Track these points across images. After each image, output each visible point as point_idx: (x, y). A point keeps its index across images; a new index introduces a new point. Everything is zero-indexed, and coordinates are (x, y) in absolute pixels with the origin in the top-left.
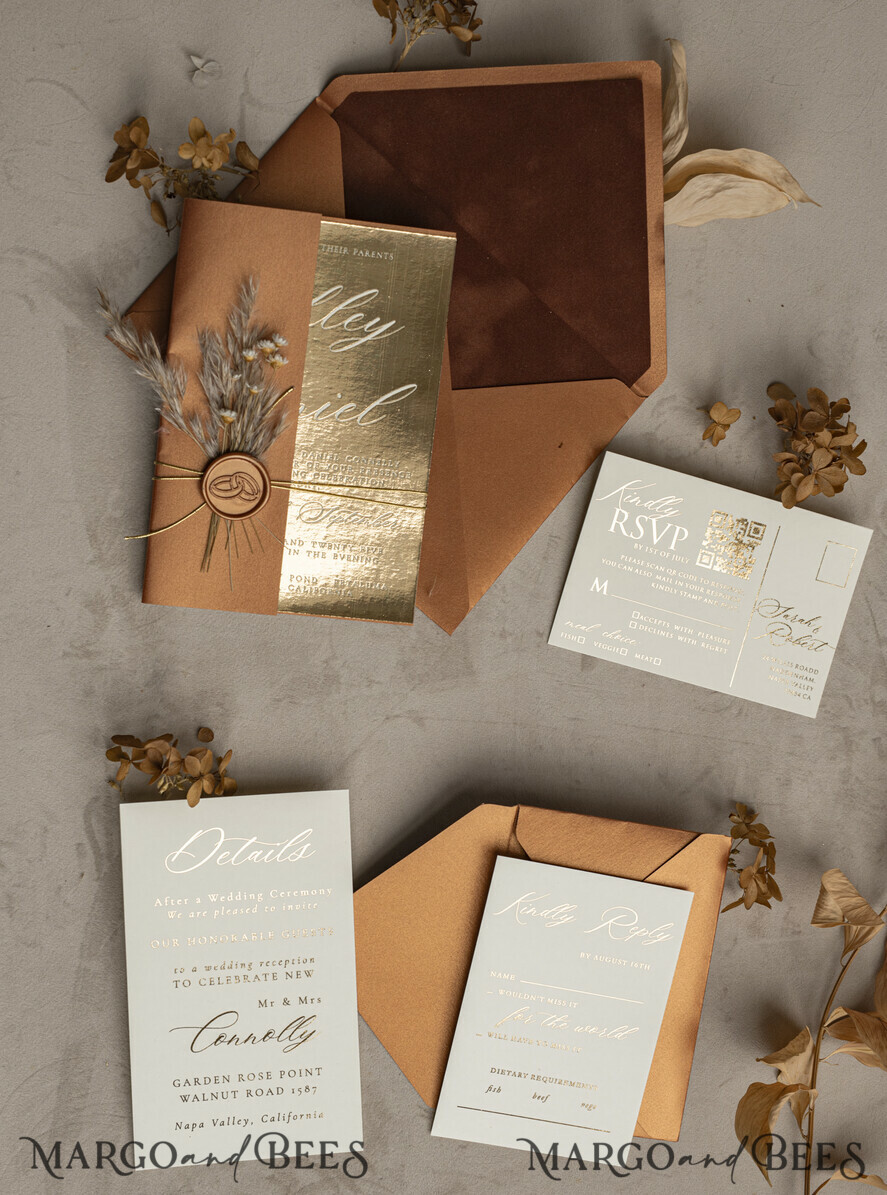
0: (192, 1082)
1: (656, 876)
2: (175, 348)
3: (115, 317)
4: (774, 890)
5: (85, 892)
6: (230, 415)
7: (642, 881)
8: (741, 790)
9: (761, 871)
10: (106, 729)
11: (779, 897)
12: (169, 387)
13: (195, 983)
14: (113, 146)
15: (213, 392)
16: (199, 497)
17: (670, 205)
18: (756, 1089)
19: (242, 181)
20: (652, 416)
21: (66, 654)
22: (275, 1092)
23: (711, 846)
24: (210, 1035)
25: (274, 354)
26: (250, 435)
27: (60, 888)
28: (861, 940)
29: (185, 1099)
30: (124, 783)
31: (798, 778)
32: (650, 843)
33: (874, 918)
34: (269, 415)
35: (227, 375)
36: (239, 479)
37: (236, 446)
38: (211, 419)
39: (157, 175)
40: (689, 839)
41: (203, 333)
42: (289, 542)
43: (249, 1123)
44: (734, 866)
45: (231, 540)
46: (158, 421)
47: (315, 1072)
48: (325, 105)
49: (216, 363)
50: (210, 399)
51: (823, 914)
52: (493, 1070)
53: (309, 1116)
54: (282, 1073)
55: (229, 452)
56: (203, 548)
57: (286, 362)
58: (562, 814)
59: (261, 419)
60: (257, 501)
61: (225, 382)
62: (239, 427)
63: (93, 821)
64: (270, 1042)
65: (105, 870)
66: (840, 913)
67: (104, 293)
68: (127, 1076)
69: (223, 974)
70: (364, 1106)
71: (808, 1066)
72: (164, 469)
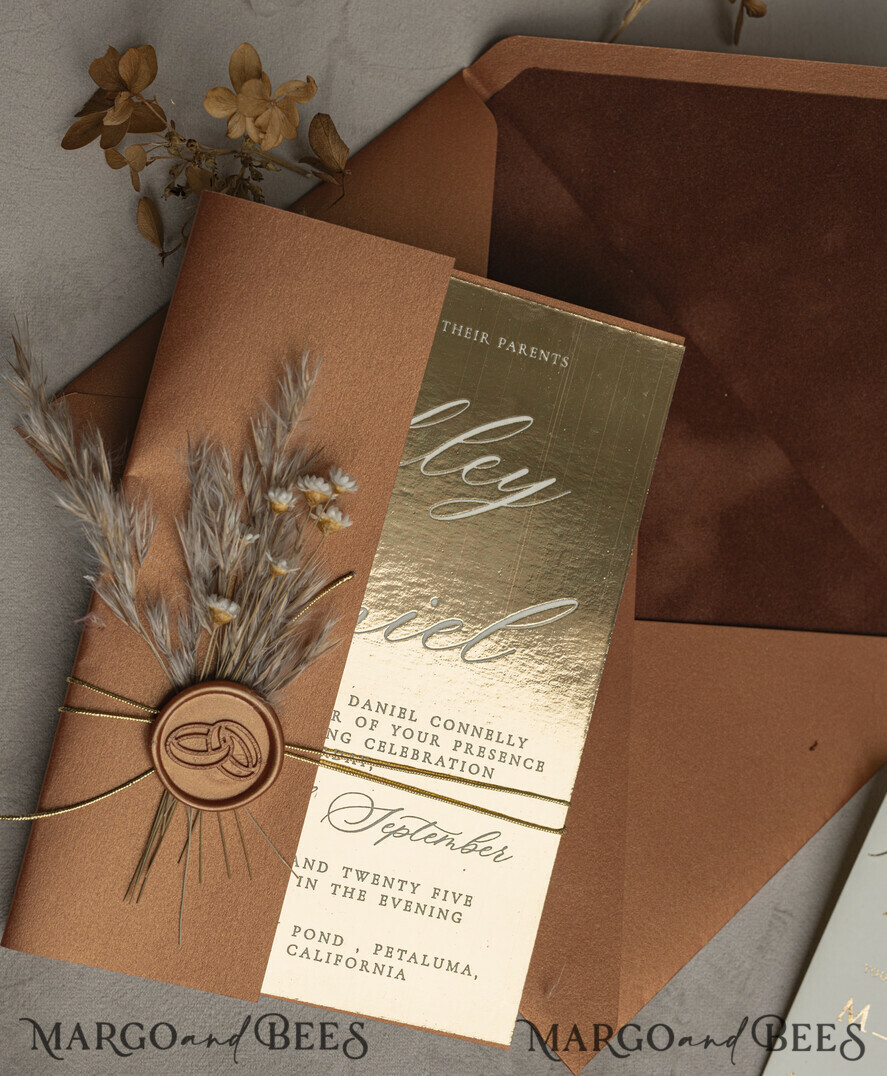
2: (141, 468)
3: (36, 393)
6: (227, 609)
12: (116, 539)
15: (200, 560)
16: (143, 756)
25: (327, 504)
26: (258, 652)
34: (301, 619)
35: (232, 532)
36: (225, 734)
37: (229, 669)
38: (190, 611)
39: (155, 142)
41: (199, 446)
45: (193, 846)
46: (88, 601)
48: (478, 85)
49: (215, 507)
50: (193, 574)
55: (214, 678)
57: (348, 523)
59: (283, 624)
60: (252, 780)
61: (226, 545)
62: (239, 634)
67: (24, 346)
72: (85, 695)
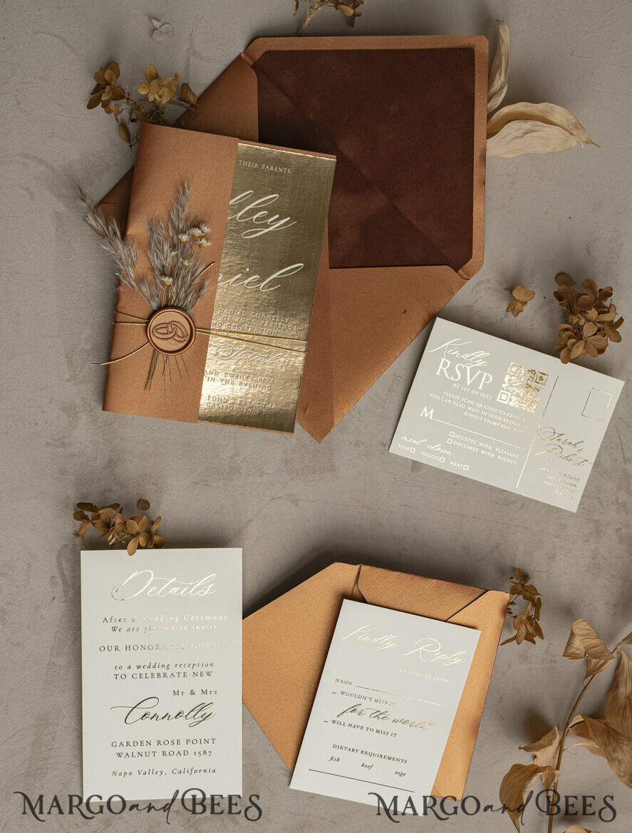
0: (125, 744)
1: (455, 619)
2: (132, 231)
3: (90, 207)
4: (539, 632)
5: (56, 610)
6: (168, 280)
7: (445, 621)
8: (520, 561)
9: (529, 618)
10: (74, 498)
11: (541, 636)
12: (125, 259)
13: (129, 676)
14: (92, 84)
15: (157, 263)
16: (145, 337)
17: (491, 143)
18: (517, 768)
19: (185, 113)
20: (472, 293)
21: (48, 444)
22: (182, 753)
23: (495, 600)
24: (138, 713)
25: (201, 238)
26: (182, 295)
27: (38, 607)
28: (598, 669)
29: (119, 755)
30: (86, 536)
31: (561, 554)
32: (452, 595)
33: (607, 654)
34: (196, 282)
35: (167, 252)
36: (173, 326)
37: (172, 303)
38: (156, 282)
39: (124, 106)
40: (480, 594)
41: (151, 221)
42: (208, 371)
43: (163, 774)
44: (511, 613)
45: (167, 369)
46: (119, 283)
47: (211, 741)
48: (248, 59)
49: (160, 243)
50: (155, 268)
51: (571, 650)
52: (334, 746)
53: (205, 771)
54: (188, 741)
55: (167, 307)
56: (147, 374)
57: (209, 244)
58: (391, 572)
59: (190, 284)
60: (186, 342)
61: (165, 256)
62: (174, 289)
63: (63, 561)
64: (181, 719)
65: (70, 595)
66: (584, 650)
67: (83, 189)
68: (80, 738)
69: (149, 671)
70: (244, 766)
71: (555, 753)
72: (121, 317)
